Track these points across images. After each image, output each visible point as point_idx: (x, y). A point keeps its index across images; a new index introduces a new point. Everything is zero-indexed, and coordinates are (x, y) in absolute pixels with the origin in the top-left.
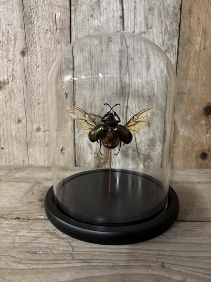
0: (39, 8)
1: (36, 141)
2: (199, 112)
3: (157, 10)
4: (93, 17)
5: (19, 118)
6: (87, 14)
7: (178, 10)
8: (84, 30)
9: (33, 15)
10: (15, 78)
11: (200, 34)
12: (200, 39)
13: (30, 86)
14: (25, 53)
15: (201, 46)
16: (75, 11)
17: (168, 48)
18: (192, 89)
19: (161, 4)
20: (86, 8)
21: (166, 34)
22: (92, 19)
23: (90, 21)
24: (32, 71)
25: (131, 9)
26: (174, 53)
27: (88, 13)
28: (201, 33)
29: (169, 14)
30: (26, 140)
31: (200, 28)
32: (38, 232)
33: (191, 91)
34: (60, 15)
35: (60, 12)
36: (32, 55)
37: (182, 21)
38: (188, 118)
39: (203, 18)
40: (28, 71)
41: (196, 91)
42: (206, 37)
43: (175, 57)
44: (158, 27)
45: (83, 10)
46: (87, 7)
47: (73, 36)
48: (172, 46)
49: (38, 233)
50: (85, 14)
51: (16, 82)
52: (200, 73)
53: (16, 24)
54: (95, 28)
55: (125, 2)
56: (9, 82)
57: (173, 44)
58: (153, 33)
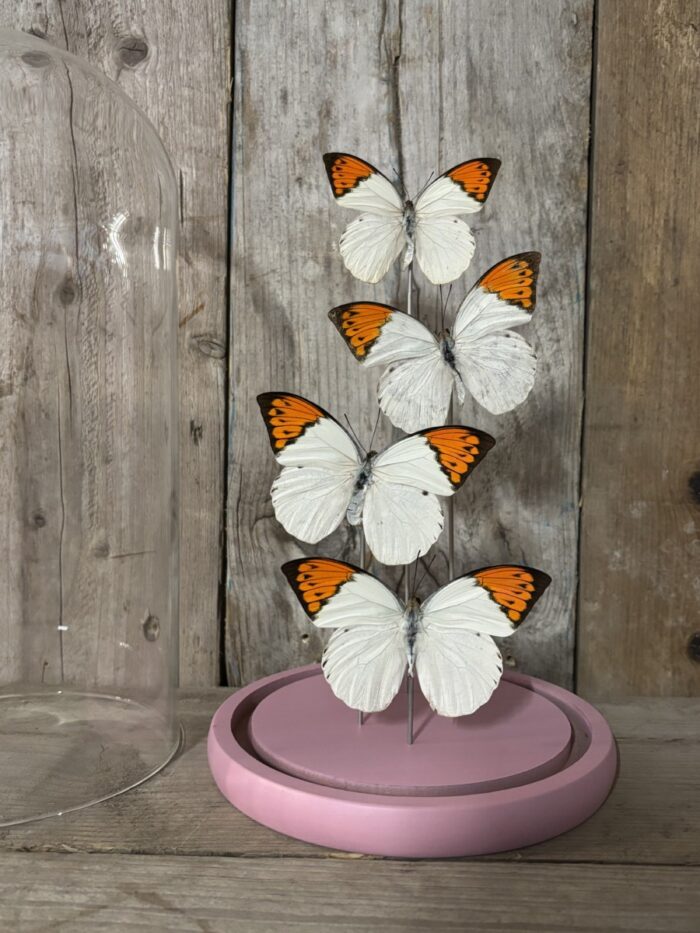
1: (91, 592)
2: (671, 492)
3: (511, 163)
4: (306, 183)
5: (39, 509)
6: (285, 174)
7: (582, 163)
8: (275, 223)
9: (103, 172)
10: (34, 372)
11: (657, 236)
12: (658, 251)
13: (83, 400)
14: (73, 294)
15: (662, 271)
16: (246, 163)
17: (552, 279)
18: (643, 412)
19: (523, 144)
20: (281, 156)
21: (545, 235)
22: (301, 191)
23: (294, 195)
24: (91, 351)
25: (428, 160)
26: (575, 294)
27: (288, 170)
28: (660, 232)
29: (550, 175)
30: (59, 590)
31: (657, 216)
32: (96, 893)
33: (640, 420)
34: (197, 177)
35: (197, 169)
36: (92, 300)
37: (597, 196)
38: (636, 513)
39: (667, 185)
40: (79, 351)
41: (658, 419)
42: (678, 245)
43: (579, 307)
44: (517, 215)
45: (273, 161)
46: (285, 153)
47: (238, 240)
48: (568, 274)
49: (98, 895)
50: (279, 173)
51: (38, 385)
52: (665, 359)
53: (50, 201)
54: (309, 216)
55: (409, 139)
56: (15, 387)
57: (568, 267)
58: (500, 234)
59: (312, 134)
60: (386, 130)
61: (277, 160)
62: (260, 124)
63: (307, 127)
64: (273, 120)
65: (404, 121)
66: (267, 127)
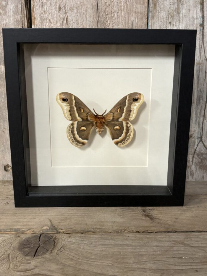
0: (114, 14)
4: (172, 24)
9: (108, 21)
16: (153, 17)
22: (171, 26)
27: (166, 20)
32: (168, 243)
34: (137, 22)
35: (137, 19)
45: (162, 16)
46: (166, 14)
49: (170, 244)
50: (163, 20)
59: (175, 7)
60: (199, 6)
61: (163, 16)
62: (158, 4)
63: (173, 5)
64: (162, 2)
65: (204, 3)
66: (160, 5)
